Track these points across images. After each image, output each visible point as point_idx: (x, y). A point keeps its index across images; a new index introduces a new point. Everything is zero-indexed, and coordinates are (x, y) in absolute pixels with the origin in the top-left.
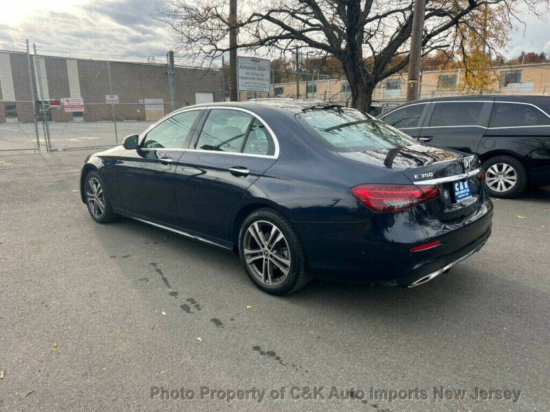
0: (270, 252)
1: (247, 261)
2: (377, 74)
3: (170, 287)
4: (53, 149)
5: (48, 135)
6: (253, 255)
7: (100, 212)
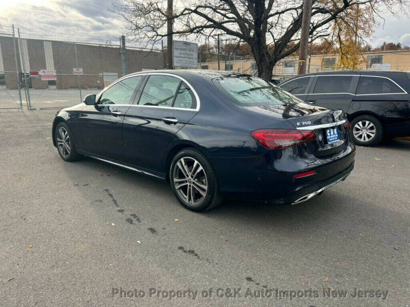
0: (192, 180)
1: (176, 187)
2: (277, 56)
3: (118, 206)
4: (32, 108)
5: (28, 98)
6: (180, 183)
7: (67, 153)
